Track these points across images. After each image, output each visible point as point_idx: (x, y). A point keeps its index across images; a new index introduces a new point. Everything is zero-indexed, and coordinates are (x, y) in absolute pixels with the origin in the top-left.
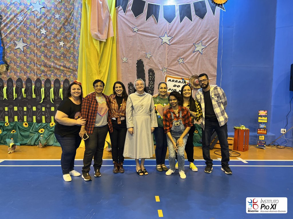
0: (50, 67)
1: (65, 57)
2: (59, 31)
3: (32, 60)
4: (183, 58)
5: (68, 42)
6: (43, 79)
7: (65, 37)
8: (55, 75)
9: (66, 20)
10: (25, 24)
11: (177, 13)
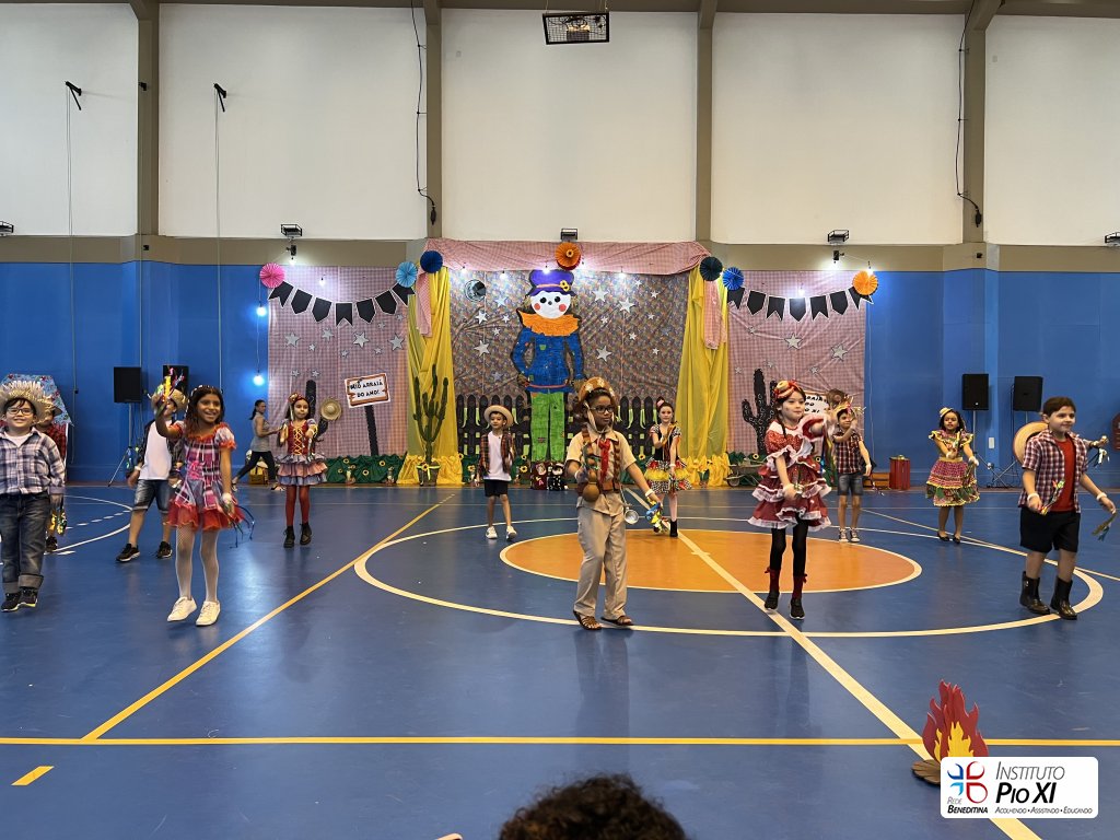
0: (640, 381)
1: (659, 367)
2: (653, 336)
3: (618, 373)
4: (818, 367)
5: (664, 349)
6: (631, 397)
7: (660, 343)
8: (646, 391)
9: (662, 320)
10: (610, 327)
11: (808, 308)
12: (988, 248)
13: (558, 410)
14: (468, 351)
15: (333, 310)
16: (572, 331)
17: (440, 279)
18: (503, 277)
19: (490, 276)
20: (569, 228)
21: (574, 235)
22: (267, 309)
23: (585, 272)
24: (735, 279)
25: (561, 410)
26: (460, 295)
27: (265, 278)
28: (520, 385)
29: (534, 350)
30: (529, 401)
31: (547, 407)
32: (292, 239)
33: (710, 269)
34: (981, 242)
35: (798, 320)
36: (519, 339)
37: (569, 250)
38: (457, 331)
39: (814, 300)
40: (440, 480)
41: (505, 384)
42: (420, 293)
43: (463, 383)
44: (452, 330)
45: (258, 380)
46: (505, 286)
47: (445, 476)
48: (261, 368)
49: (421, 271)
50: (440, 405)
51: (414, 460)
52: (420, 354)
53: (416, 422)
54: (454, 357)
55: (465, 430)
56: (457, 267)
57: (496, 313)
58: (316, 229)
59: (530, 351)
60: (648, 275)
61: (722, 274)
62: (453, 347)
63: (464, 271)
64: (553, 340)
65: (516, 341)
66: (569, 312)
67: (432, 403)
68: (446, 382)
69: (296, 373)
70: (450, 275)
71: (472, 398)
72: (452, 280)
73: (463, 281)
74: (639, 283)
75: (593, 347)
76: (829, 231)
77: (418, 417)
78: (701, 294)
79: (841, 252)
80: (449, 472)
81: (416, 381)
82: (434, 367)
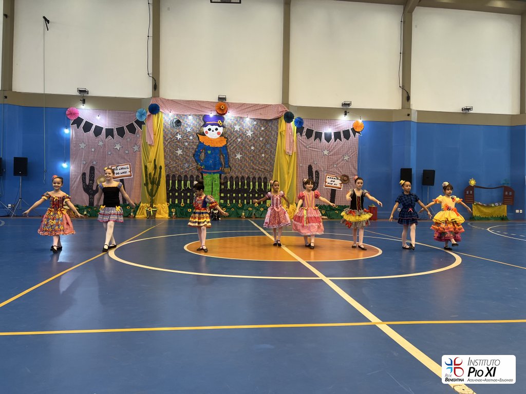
0: (256, 169)
1: (265, 163)
2: (262, 148)
3: (246, 165)
4: (338, 164)
5: (267, 154)
6: (251, 176)
7: (265, 152)
8: (259, 174)
9: (266, 141)
10: (242, 144)
11: (333, 137)
12: (412, 111)
13: (216, 182)
14: (172, 153)
15: (104, 131)
16: (224, 144)
17: (158, 117)
18: (190, 117)
19: (183, 117)
20: (222, 95)
21: (224, 99)
22: (70, 130)
23: (230, 117)
24: (300, 123)
25: (218, 182)
26: (168, 126)
27: (69, 115)
28: (198, 170)
29: (205, 154)
30: (202, 178)
31: (211, 181)
32: (84, 96)
33: (289, 117)
34: (409, 109)
35: (328, 142)
36: (197, 148)
37: (222, 106)
38: (167, 143)
39: (335, 133)
40: (158, 216)
41: (191, 170)
42: (148, 124)
43: (170, 168)
44: (164, 143)
45: (65, 165)
46: (191, 122)
47: (160, 214)
48: (66, 159)
49: (148, 113)
50: (158, 179)
51: (145, 206)
52: (148, 154)
53: (146, 187)
54: (165, 156)
55: (170, 191)
56: (167, 112)
57: (186, 135)
58: (95, 91)
59: (203, 154)
60: (259, 119)
61: (294, 120)
62: (165, 151)
63: (171, 114)
64: (214, 149)
65: (196, 149)
66: (222, 135)
67: (154, 178)
68: (161, 168)
69: (84, 162)
70: (163, 115)
71: (174, 176)
72: (164, 118)
73: (170, 119)
74: (255, 123)
75: (234, 153)
76: (343, 101)
77: (146, 184)
78: (284, 129)
79: (347, 111)
80: (162, 212)
81: (146, 167)
82: (155, 160)
